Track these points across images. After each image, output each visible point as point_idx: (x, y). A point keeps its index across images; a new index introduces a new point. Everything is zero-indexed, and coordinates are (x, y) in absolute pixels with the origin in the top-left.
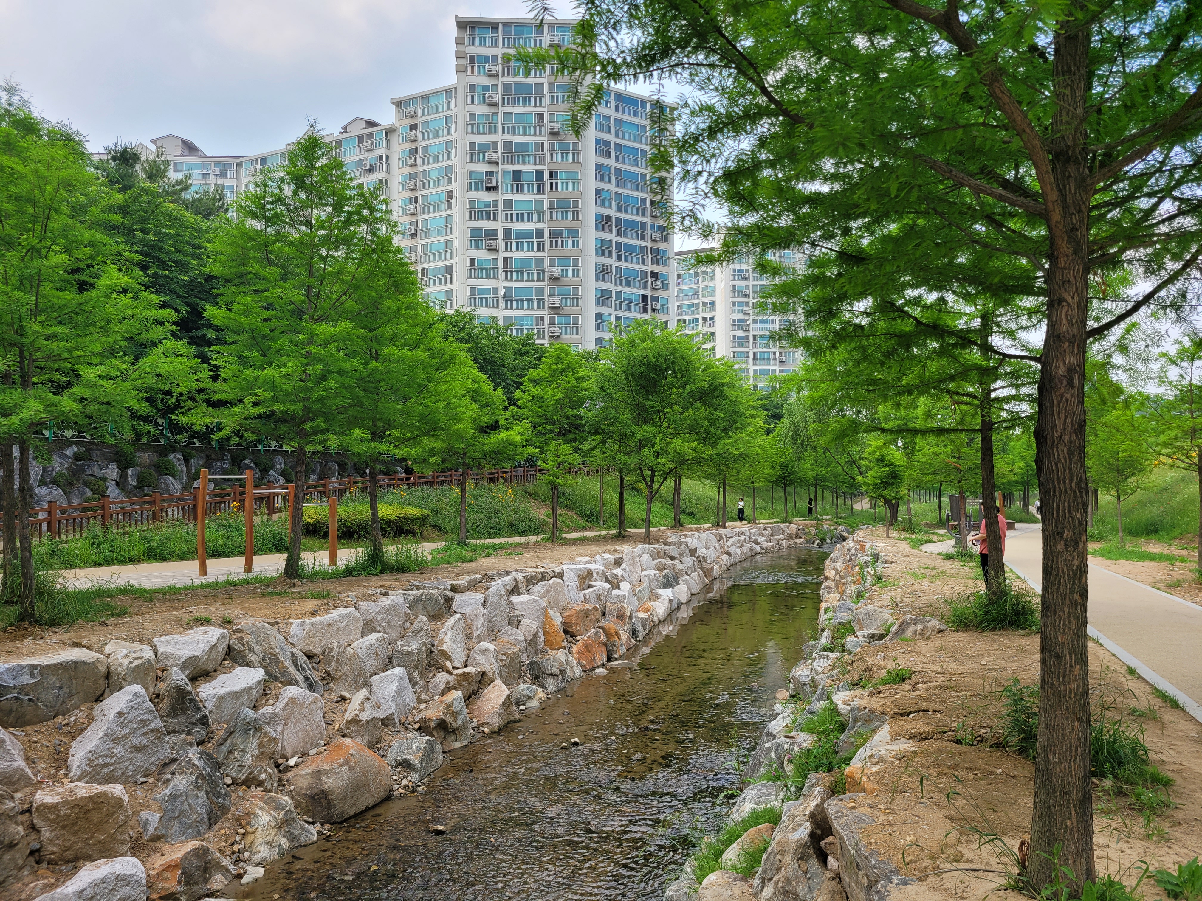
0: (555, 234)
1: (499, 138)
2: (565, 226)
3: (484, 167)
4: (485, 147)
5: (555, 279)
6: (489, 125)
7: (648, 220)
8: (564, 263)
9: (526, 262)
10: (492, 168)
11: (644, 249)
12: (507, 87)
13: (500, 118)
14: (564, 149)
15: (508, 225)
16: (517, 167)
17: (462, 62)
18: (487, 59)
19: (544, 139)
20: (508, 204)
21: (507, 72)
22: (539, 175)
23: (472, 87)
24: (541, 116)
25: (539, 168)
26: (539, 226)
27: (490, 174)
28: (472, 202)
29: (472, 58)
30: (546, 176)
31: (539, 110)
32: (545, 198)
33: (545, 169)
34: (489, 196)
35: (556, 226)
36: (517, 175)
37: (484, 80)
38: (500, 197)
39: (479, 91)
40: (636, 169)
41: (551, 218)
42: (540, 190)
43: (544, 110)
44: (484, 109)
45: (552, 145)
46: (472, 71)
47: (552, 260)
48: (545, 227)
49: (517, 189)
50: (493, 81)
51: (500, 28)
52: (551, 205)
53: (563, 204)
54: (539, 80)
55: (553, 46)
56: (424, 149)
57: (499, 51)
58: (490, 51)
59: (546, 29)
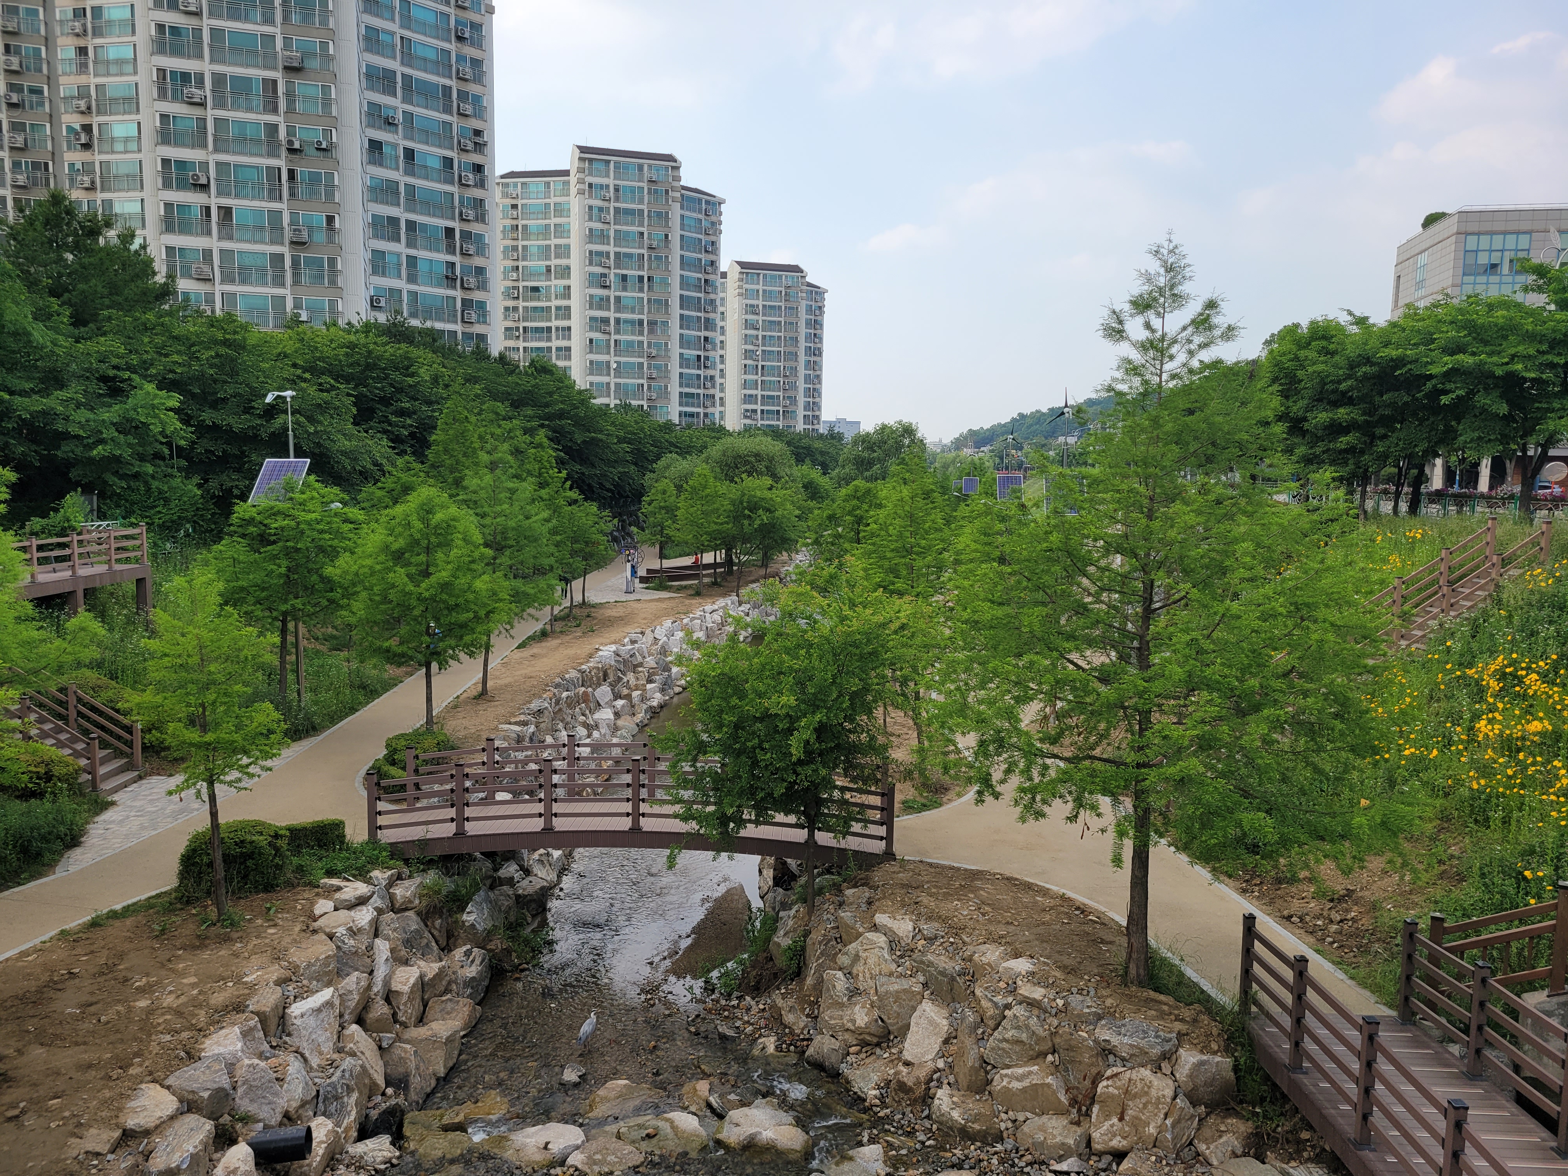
0: (652, 323)
1: (612, 249)
2: (660, 318)
3: (599, 270)
4: (600, 254)
5: (650, 357)
6: (603, 237)
7: (702, 295)
8: (658, 345)
9: (630, 344)
10: (606, 271)
11: (699, 318)
12: (617, 210)
13: (612, 234)
14: (659, 258)
15: (618, 315)
16: (624, 272)
17: (581, 186)
18: (601, 186)
19: (644, 251)
20: (618, 299)
21: (617, 199)
22: (641, 278)
23: (591, 208)
24: (642, 234)
25: (641, 273)
26: (640, 317)
27: (604, 275)
28: (591, 296)
29: (590, 185)
30: (646, 279)
31: (641, 229)
32: (644, 295)
33: (645, 274)
34: (604, 293)
35: (653, 317)
36: (624, 278)
37: (600, 203)
38: (612, 294)
39: (595, 211)
40: (694, 255)
41: (649, 312)
42: (641, 290)
43: (644, 230)
44: (599, 226)
45: (650, 257)
46: (590, 196)
47: (649, 344)
48: (645, 318)
49: (625, 289)
50: (606, 204)
51: (612, 165)
52: (649, 300)
53: (658, 301)
54: (640, 207)
55: (651, 181)
56: (525, 227)
57: (611, 181)
58: (604, 181)
59: (646, 168)
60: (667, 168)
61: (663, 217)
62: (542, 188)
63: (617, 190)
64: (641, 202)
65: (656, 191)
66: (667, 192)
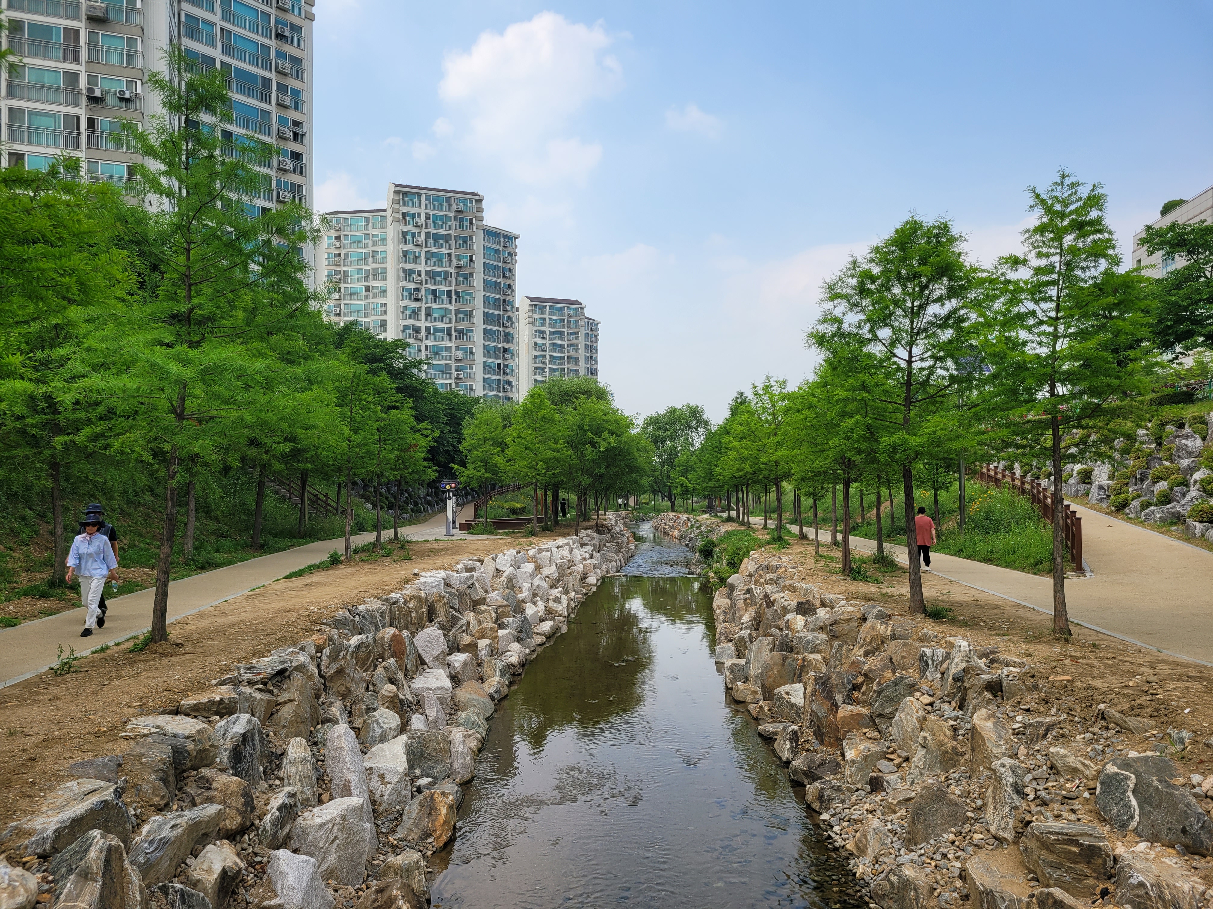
0: (459, 331)
1: (423, 267)
2: (465, 326)
3: (412, 285)
4: (412, 272)
5: (458, 360)
6: (414, 257)
7: (501, 313)
8: (464, 350)
9: (440, 348)
10: (418, 286)
11: (499, 332)
12: (428, 235)
13: (423, 255)
14: (464, 276)
15: (429, 324)
16: (434, 287)
17: (396, 215)
18: (414, 215)
19: (452, 270)
20: (428, 310)
21: (428, 226)
22: (449, 293)
23: (404, 233)
24: (449, 255)
25: (449, 288)
26: (449, 325)
27: (416, 290)
28: (405, 308)
29: (404, 214)
30: (453, 294)
31: (449, 251)
32: (452, 307)
33: (452, 289)
34: (416, 305)
35: (459, 326)
36: (434, 292)
37: (413, 229)
38: (423, 306)
39: (408, 236)
40: (494, 279)
41: (456, 321)
42: (449, 302)
43: (452, 252)
44: (412, 248)
45: (457, 274)
46: (404, 223)
47: (456, 349)
48: (452, 326)
49: (434, 301)
50: (418, 230)
51: (423, 196)
52: (456, 312)
53: (464, 313)
54: (448, 232)
55: (457, 211)
56: (347, 255)
57: (422, 211)
58: (416, 210)
59: (453, 200)
60: (471, 200)
61: (467, 241)
62: (362, 222)
63: (427, 218)
64: (449, 228)
65: (462, 220)
66: (471, 220)
